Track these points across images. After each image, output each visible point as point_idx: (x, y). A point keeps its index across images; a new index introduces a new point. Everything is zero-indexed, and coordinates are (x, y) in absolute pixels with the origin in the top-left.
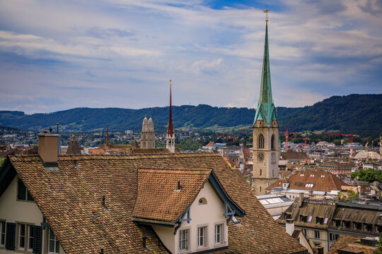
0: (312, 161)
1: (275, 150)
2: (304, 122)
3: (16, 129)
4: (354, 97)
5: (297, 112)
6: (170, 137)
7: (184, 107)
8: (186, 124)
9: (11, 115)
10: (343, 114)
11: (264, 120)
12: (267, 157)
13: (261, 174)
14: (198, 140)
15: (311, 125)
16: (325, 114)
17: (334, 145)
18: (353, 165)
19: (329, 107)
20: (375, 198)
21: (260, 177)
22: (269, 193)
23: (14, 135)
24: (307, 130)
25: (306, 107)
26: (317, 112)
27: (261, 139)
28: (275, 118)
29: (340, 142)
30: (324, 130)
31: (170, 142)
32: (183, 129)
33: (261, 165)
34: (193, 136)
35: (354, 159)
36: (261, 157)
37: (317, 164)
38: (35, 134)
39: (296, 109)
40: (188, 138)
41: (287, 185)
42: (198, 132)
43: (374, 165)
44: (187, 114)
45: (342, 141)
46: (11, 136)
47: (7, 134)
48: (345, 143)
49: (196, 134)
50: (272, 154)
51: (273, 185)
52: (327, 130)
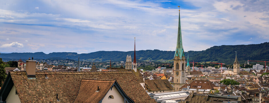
0: (204, 76)
1: (184, 70)
2: (202, 57)
3: (74, 60)
4: (223, 46)
5: (198, 53)
6: (134, 64)
7: (147, 51)
8: (148, 58)
9: (72, 54)
10: (219, 54)
11: (179, 56)
12: (181, 73)
13: (177, 82)
14: (153, 66)
15: (205, 59)
16: (211, 54)
17: (215, 68)
18: (222, 77)
19: (212, 51)
20: (226, 92)
21: (177, 83)
22: (181, 91)
23: (73, 63)
24: (203, 61)
25: (203, 51)
26: (208, 53)
27: (178, 65)
28: (184, 55)
29: (218, 67)
30: (211, 61)
31: (134, 67)
32: (147, 61)
33: (178, 78)
34: (152, 64)
35: (223, 75)
36: (177, 74)
37: (206, 77)
38: (81, 63)
39: (198, 52)
40: (149, 65)
41: (189, 87)
42: (154, 62)
43: (231, 77)
44: (149, 54)
45: (218, 66)
46: (71, 63)
47: (70, 62)
48: (219, 67)
49: (153, 63)
50: (183, 72)
51: (183, 87)
52: (212, 61)
